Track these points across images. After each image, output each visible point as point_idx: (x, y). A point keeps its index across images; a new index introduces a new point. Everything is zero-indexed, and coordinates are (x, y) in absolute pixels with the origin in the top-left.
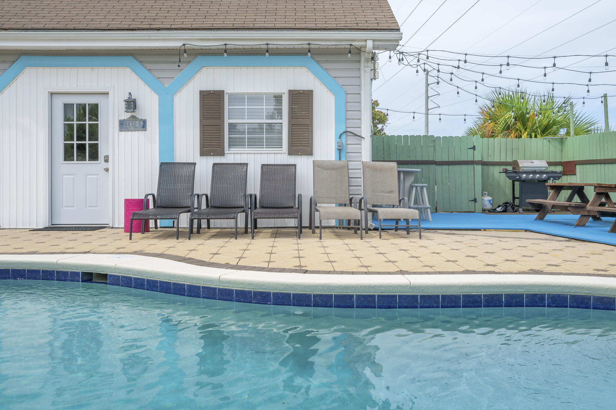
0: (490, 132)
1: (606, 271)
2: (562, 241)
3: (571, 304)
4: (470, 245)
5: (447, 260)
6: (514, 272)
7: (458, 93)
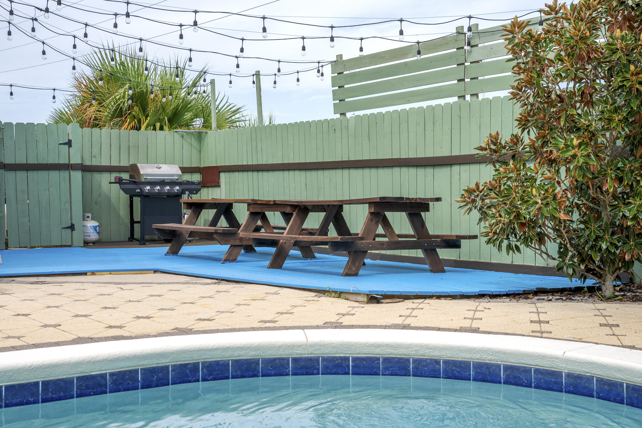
0: (92, 119)
1: (275, 322)
2: (208, 284)
3: (234, 374)
4: (76, 299)
5: (43, 324)
6: (152, 334)
7: (44, 53)
